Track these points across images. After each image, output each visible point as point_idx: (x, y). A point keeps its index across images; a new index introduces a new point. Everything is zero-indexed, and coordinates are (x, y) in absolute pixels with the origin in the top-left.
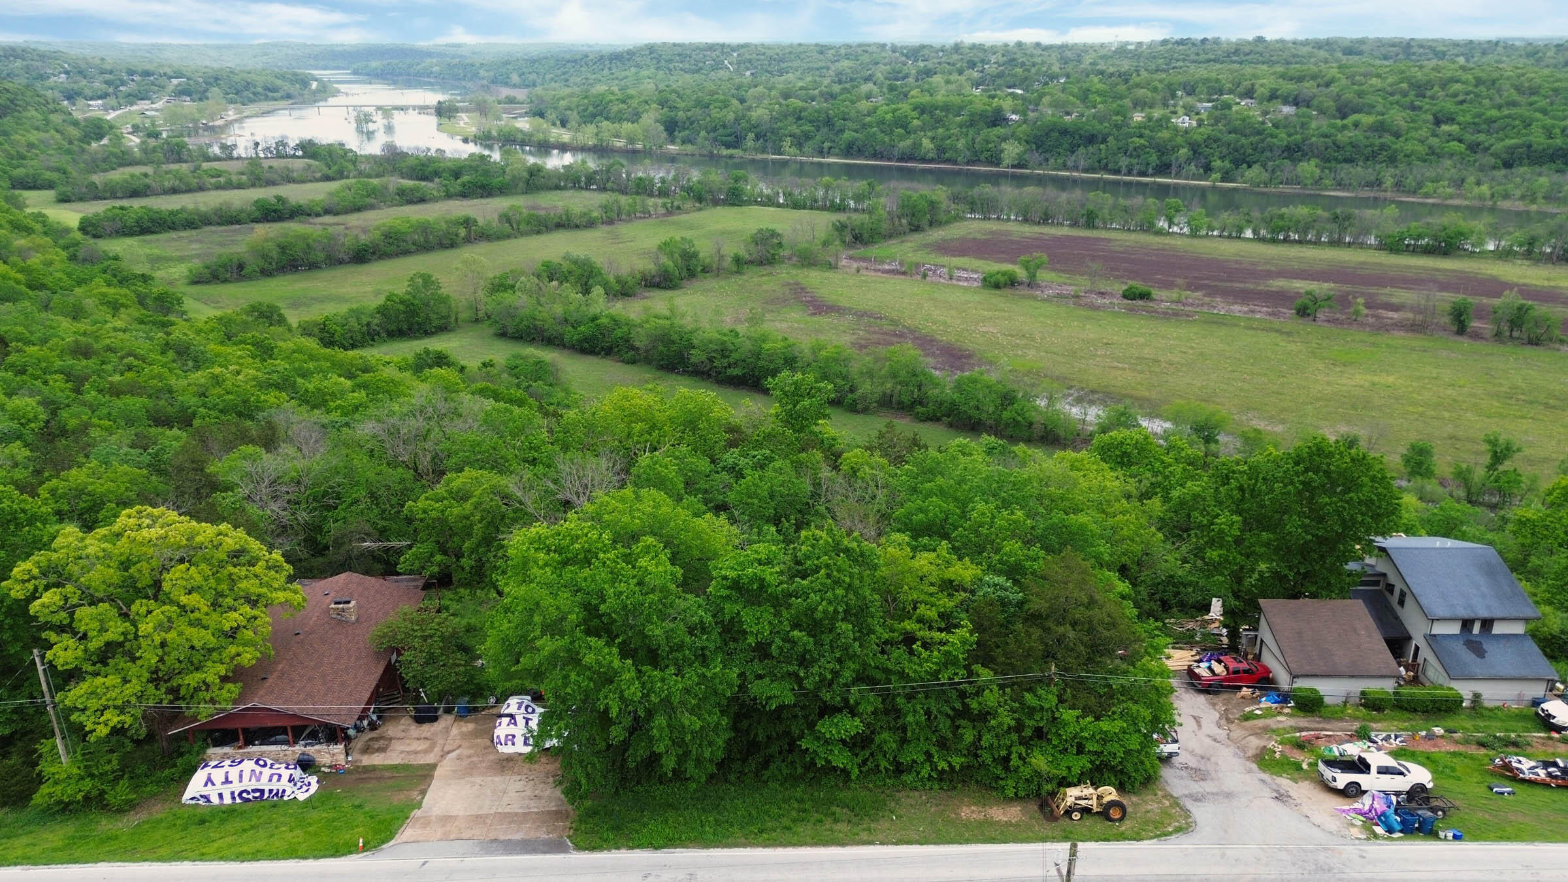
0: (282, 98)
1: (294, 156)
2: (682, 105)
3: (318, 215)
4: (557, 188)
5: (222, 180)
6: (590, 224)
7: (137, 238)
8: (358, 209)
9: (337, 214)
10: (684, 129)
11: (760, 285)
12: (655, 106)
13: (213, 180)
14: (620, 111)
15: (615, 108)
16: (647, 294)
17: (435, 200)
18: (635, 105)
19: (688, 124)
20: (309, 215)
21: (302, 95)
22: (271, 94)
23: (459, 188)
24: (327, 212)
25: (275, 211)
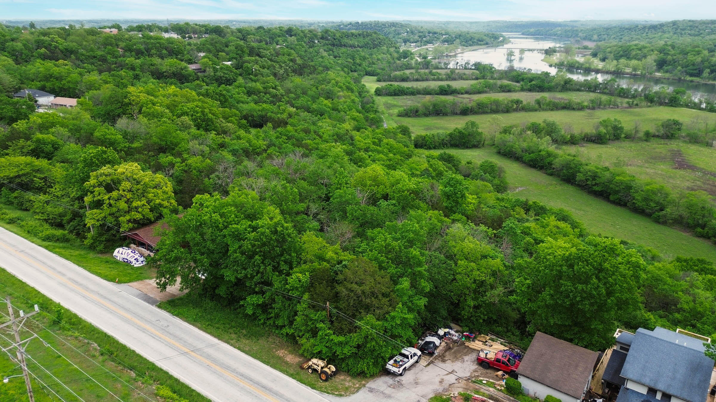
0: (484, 44)
1: (471, 69)
2: (673, 52)
3: (462, 94)
4: (579, 90)
5: (436, 77)
6: (581, 108)
7: (392, 97)
8: (479, 92)
9: (470, 94)
10: (669, 65)
11: (654, 149)
12: (656, 52)
13: (432, 77)
14: (636, 54)
15: (634, 53)
16: (585, 145)
17: (515, 91)
18: (646, 52)
19: (672, 62)
20: (459, 93)
21: (492, 43)
22: (479, 43)
23: (529, 87)
24: (467, 93)
25: (445, 91)
